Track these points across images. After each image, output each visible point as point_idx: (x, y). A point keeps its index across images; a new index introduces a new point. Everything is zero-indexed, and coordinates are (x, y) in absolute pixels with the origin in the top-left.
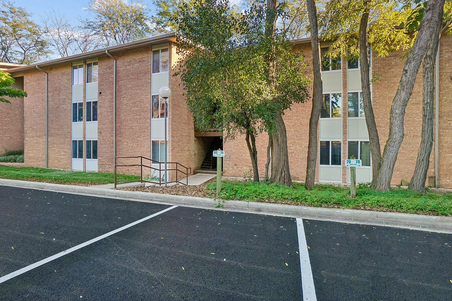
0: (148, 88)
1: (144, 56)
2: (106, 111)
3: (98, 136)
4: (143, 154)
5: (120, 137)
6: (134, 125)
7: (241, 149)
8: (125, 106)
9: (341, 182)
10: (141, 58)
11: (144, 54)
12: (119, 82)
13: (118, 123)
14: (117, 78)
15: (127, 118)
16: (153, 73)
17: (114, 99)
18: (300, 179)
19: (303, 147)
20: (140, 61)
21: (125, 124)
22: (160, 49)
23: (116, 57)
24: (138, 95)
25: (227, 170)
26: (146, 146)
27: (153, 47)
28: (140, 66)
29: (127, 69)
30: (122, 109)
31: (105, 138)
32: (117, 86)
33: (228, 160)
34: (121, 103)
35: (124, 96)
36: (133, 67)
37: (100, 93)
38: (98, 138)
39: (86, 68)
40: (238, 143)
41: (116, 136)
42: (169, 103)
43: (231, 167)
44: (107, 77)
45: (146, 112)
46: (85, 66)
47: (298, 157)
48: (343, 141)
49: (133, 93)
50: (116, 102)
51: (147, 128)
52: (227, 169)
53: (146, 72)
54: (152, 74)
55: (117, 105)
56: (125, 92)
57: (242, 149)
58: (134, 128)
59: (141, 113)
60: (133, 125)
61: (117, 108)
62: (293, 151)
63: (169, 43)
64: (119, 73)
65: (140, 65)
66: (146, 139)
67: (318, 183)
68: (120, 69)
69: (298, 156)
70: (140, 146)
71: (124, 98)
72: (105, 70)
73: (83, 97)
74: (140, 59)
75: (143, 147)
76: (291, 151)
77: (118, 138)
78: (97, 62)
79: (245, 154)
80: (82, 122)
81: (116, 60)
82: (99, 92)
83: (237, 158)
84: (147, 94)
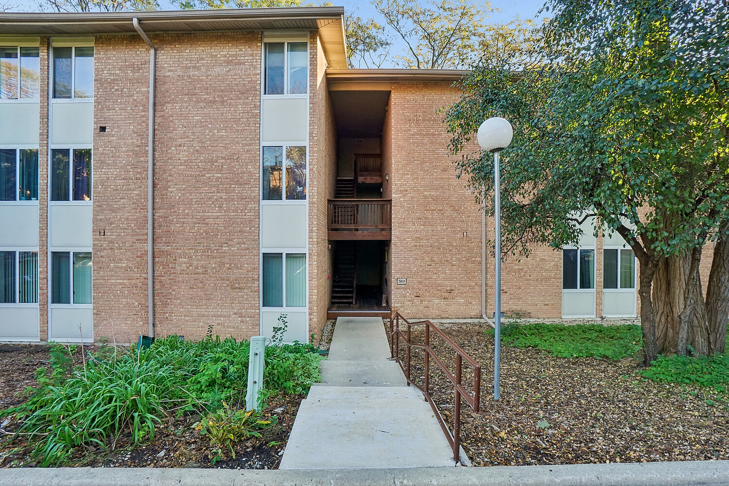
0: (253, 128)
1: (241, 50)
2: (123, 177)
3: (95, 240)
4: (237, 285)
5: (167, 243)
6: (211, 214)
7: (428, 265)
8: (182, 167)
9: (594, 316)
10: (233, 56)
11: (240, 47)
12: (164, 105)
13: (160, 208)
14: (159, 95)
15: (191, 197)
16: (265, 94)
17: (150, 149)
18: (532, 316)
19: (538, 259)
20: (228, 62)
21: (184, 210)
22: (286, 41)
23: (156, 44)
24: (225, 142)
25: (401, 307)
26: (246, 265)
27: (266, 33)
28: (229, 74)
29: (189, 77)
30: (173, 173)
31: (117, 245)
32: (158, 114)
33: (403, 288)
34: (170, 158)
35: (179, 141)
36: (209, 73)
37: (103, 129)
38: (94, 245)
39: (48, 59)
40: (423, 254)
41: (153, 240)
42: (312, 167)
43: (409, 301)
44: (125, 90)
45: (246, 184)
46: (48, 53)
47: (529, 278)
48: (598, 249)
49: (208, 137)
50: (154, 155)
51: (250, 223)
52: (400, 305)
53: (248, 91)
54: (263, 97)
55: (158, 164)
56: (185, 132)
57: (431, 265)
58: (210, 221)
59: (232, 186)
60: (208, 214)
61: (156, 170)
62: (521, 267)
63: (311, 32)
64: (165, 83)
65: (228, 71)
66: (247, 249)
67: (561, 320)
68: (168, 74)
69: (530, 276)
70: (227, 266)
71: (180, 146)
72: (118, 72)
73: (41, 134)
74: (230, 57)
75: (238, 268)
76: (518, 267)
77: (160, 246)
78: (92, 49)
79: (437, 275)
80: (34, 202)
81: (156, 50)
82: (99, 125)
83: (420, 283)
84: (250, 142)
